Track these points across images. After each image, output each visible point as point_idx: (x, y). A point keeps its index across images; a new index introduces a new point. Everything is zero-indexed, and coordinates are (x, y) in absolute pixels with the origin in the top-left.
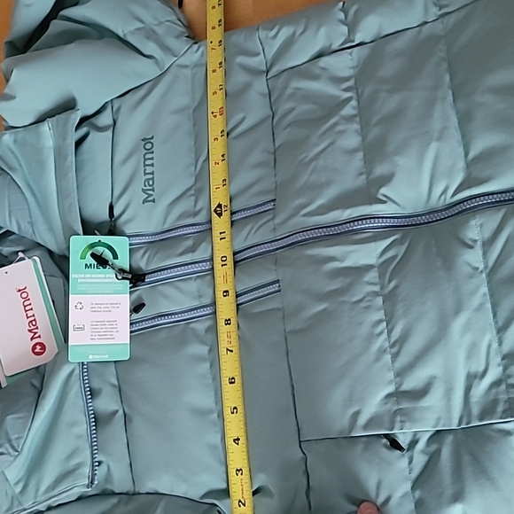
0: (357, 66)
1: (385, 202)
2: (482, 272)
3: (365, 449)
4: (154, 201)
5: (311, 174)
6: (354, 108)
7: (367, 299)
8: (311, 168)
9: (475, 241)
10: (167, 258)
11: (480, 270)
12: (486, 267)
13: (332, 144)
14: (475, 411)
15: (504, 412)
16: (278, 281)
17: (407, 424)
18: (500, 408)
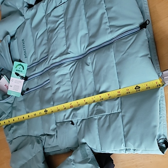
0: (64, 10)
1: (70, 53)
2: (92, 72)
3: (66, 125)
4: (27, 57)
5: (53, 47)
6: (63, 24)
7: (67, 83)
8: (52, 45)
9: (90, 63)
10: (31, 73)
11: (91, 72)
12: (93, 71)
13: (57, 37)
14: (90, 113)
15: (95, 113)
16: (49, 79)
17: (75, 118)
18: (94, 112)
